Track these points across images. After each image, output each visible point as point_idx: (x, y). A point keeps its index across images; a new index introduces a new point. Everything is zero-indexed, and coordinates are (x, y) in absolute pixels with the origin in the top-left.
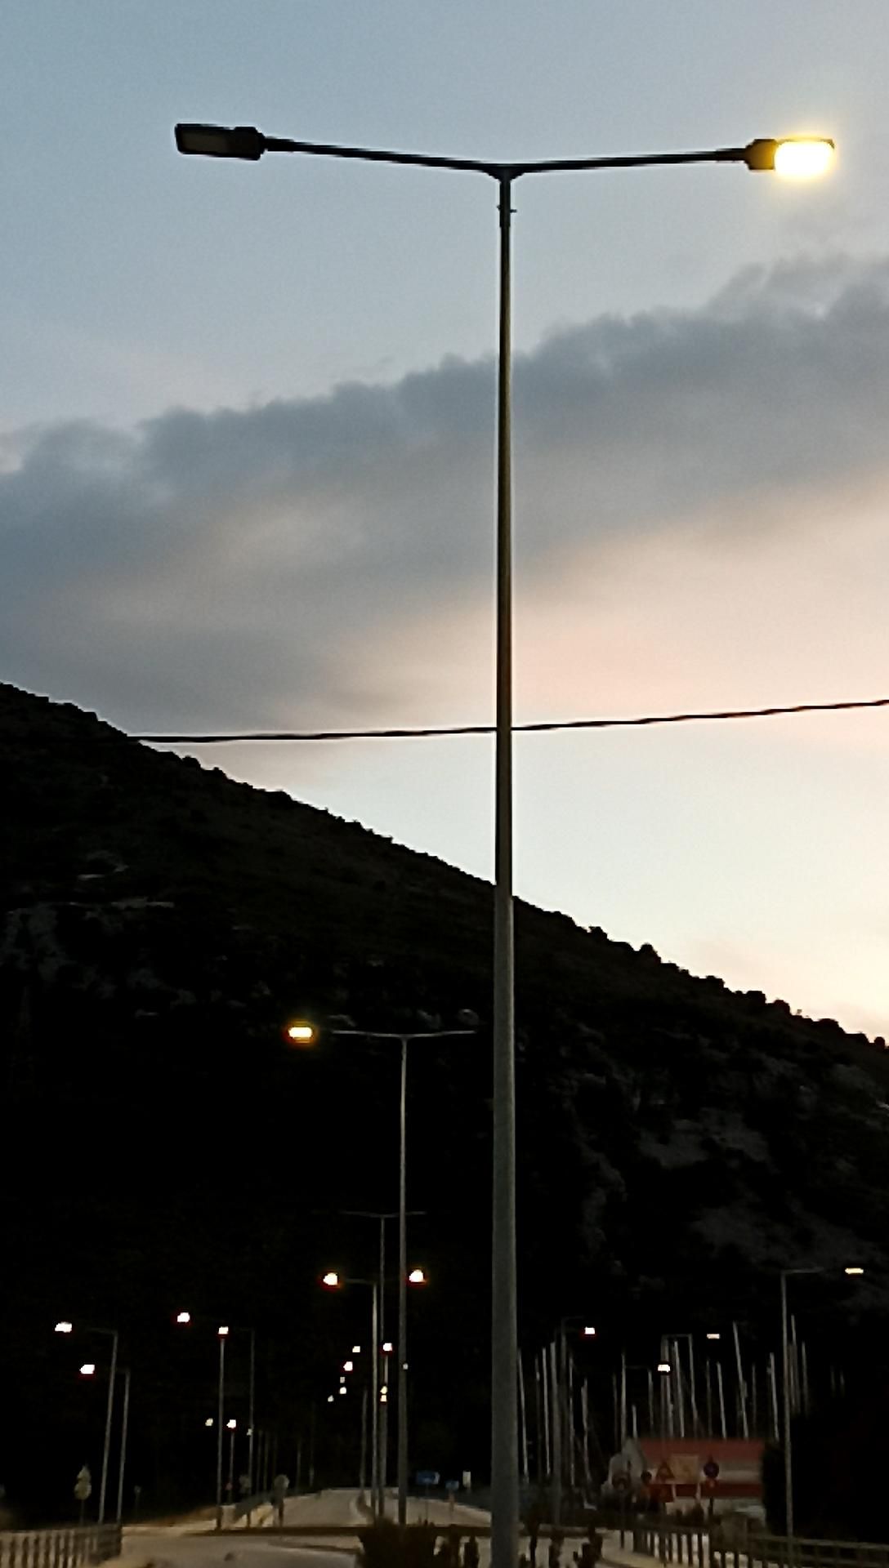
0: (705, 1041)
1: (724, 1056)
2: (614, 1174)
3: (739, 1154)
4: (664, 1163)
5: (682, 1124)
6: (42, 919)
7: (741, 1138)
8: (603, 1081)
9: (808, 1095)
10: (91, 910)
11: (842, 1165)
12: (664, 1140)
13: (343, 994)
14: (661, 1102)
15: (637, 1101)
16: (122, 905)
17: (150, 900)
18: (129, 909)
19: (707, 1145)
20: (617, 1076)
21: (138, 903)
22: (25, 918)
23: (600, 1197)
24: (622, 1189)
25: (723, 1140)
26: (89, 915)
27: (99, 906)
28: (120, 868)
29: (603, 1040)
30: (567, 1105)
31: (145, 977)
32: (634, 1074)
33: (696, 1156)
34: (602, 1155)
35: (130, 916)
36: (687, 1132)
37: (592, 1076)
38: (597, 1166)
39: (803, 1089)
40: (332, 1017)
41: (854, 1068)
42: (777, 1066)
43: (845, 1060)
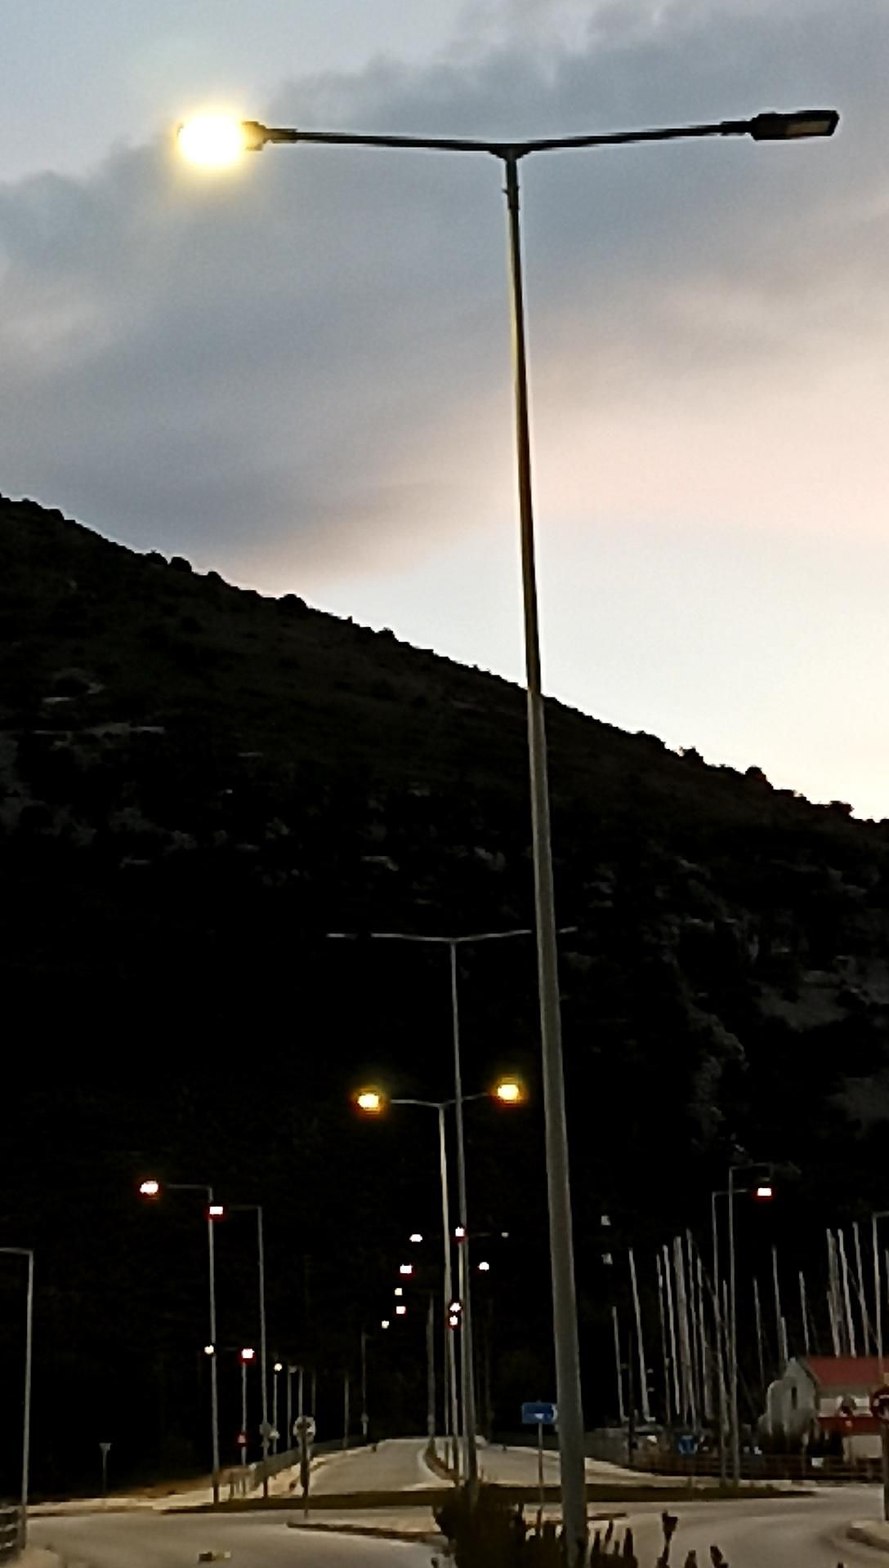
0: (836, 873)
1: (863, 891)
2: (730, 1040)
4: (793, 1023)
5: (814, 975)
8: (712, 925)
10: (63, 738)
12: (791, 997)
13: (379, 832)
14: (786, 950)
15: (754, 950)
16: (99, 731)
17: (135, 725)
18: (108, 735)
19: (845, 999)
21: (117, 728)
23: (713, 1066)
24: (742, 1057)
25: (866, 993)
26: (59, 744)
27: (69, 734)
28: (95, 688)
29: (708, 876)
30: (667, 958)
31: (131, 818)
32: (747, 917)
33: (832, 1015)
34: (714, 1017)
35: (109, 745)
36: (820, 985)
37: (697, 921)
38: (708, 1031)
40: (367, 859)
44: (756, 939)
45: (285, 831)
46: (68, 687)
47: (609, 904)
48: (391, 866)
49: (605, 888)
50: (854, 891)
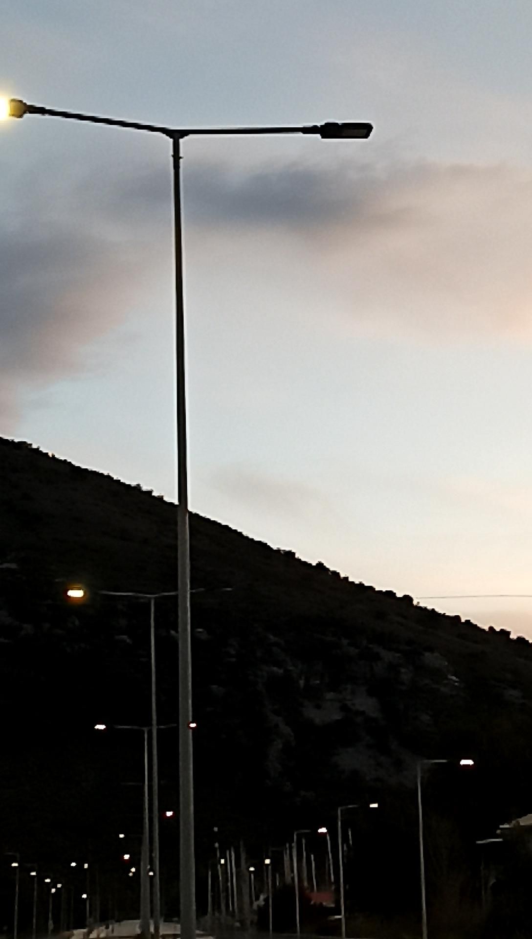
0: (345, 642)
1: (357, 651)
2: (286, 730)
3: (363, 713)
4: (317, 721)
5: (330, 695)
7: (366, 704)
9: (406, 674)
11: (425, 718)
12: (318, 707)
13: (123, 622)
14: (318, 682)
15: (302, 682)
19: (344, 708)
23: (278, 744)
25: (353, 705)
29: (282, 643)
30: (261, 688)
32: (301, 666)
33: (337, 716)
34: (280, 719)
36: (332, 700)
37: (275, 669)
38: (277, 726)
39: (403, 670)
40: (117, 637)
41: (436, 654)
42: (388, 656)
43: (431, 649)
44: (303, 678)
45: (77, 623)
47: (234, 660)
48: (128, 641)
49: (232, 651)
50: (353, 651)
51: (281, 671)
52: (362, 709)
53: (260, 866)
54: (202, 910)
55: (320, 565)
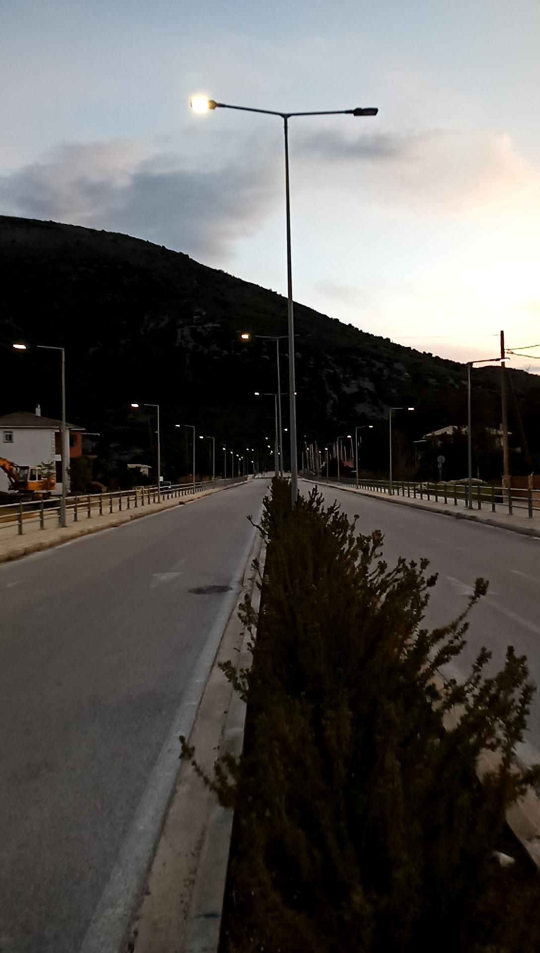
0: (360, 358)
1: (365, 362)
2: (335, 396)
3: (367, 389)
4: (348, 393)
5: (353, 382)
6: (186, 331)
7: (368, 385)
9: (386, 372)
10: (199, 328)
11: (394, 391)
12: (348, 386)
13: (265, 350)
14: (348, 376)
15: (341, 376)
16: (206, 326)
17: (214, 324)
18: (208, 327)
19: (359, 387)
20: (337, 370)
21: (210, 325)
22: (182, 331)
23: (332, 402)
24: (337, 400)
25: (363, 385)
26: (198, 330)
27: (200, 327)
28: (204, 313)
29: (333, 359)
30: (324, 378)
31: (214, 347)
32: (341, 369)
33: (356, 390)
34: (332, 391)
35: (209, 330)
36: (354, 384)
37: (330, 370)
38: (331, 394)
39: (385, 371)
40: (263, 357)
41: (400, 364)
42: (379, 364)
43: (397, 362)
44: (342, 374)
45: (246, 350)
46: (199, 314)
47: (312, 366)
49: (312, 363)
50: (364, 363)
51: (333, 371)
52: (366, 387)
53: (323, 451)
54: (300, 468)
55: (350, 325)
